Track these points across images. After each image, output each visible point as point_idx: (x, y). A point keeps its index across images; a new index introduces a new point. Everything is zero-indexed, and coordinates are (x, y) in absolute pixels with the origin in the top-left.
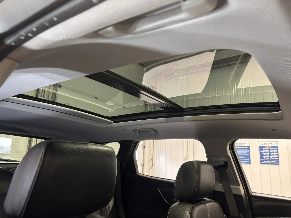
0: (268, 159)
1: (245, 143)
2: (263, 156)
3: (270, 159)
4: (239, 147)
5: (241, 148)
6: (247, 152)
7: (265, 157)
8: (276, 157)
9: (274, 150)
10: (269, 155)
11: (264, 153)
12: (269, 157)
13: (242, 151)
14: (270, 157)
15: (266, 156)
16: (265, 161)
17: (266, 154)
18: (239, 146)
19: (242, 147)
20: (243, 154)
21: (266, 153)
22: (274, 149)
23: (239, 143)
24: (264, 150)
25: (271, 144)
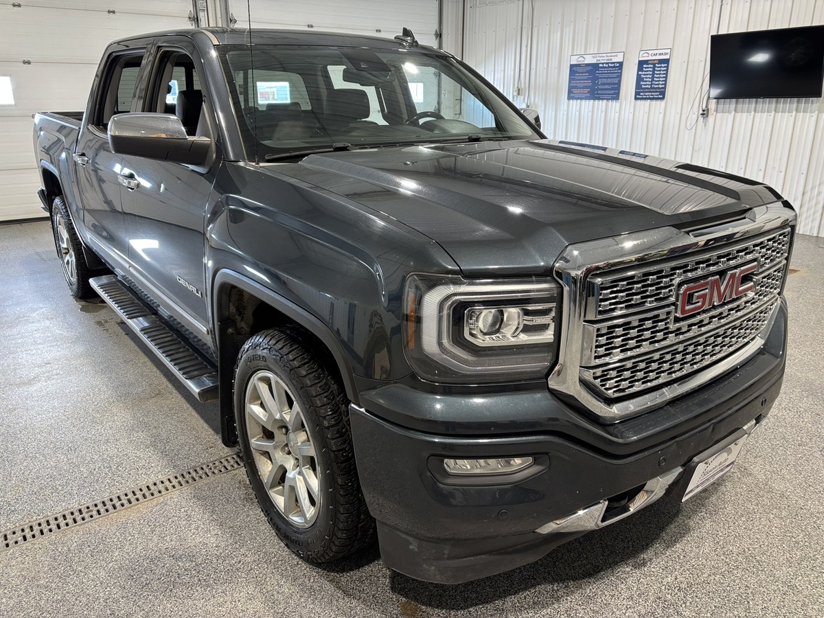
0: (648, 88)
1: (617, 56)
2: (642, 83)
3: (652, 89)
4: (605, 65)
5: (609, 67)
6: (615, 75)
7: (644, 85)
8: (662, 84)
9: (660, 67)
10: (650, 80)
11: (644, 75)
12: (650, 83)
13: (609, 73)
14: (652, 84)
15: (647, 81)
16: (643, 92)
17: (646, 78)
18: (605, 62)
19: (610, 65)
20: (609, 81)
21: (647, 75)
22: (663, 65)
23: (607, 56)
24: (646, 68)
25: (660, 54)
